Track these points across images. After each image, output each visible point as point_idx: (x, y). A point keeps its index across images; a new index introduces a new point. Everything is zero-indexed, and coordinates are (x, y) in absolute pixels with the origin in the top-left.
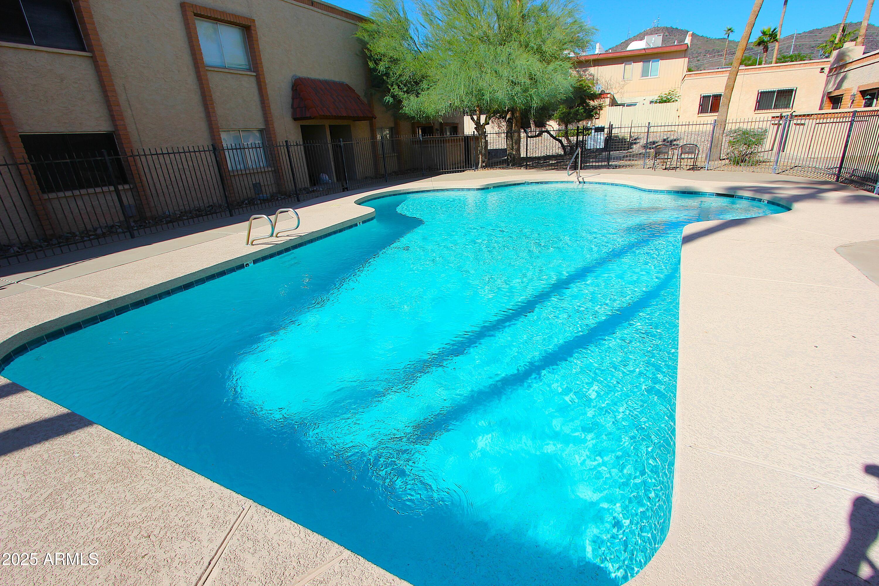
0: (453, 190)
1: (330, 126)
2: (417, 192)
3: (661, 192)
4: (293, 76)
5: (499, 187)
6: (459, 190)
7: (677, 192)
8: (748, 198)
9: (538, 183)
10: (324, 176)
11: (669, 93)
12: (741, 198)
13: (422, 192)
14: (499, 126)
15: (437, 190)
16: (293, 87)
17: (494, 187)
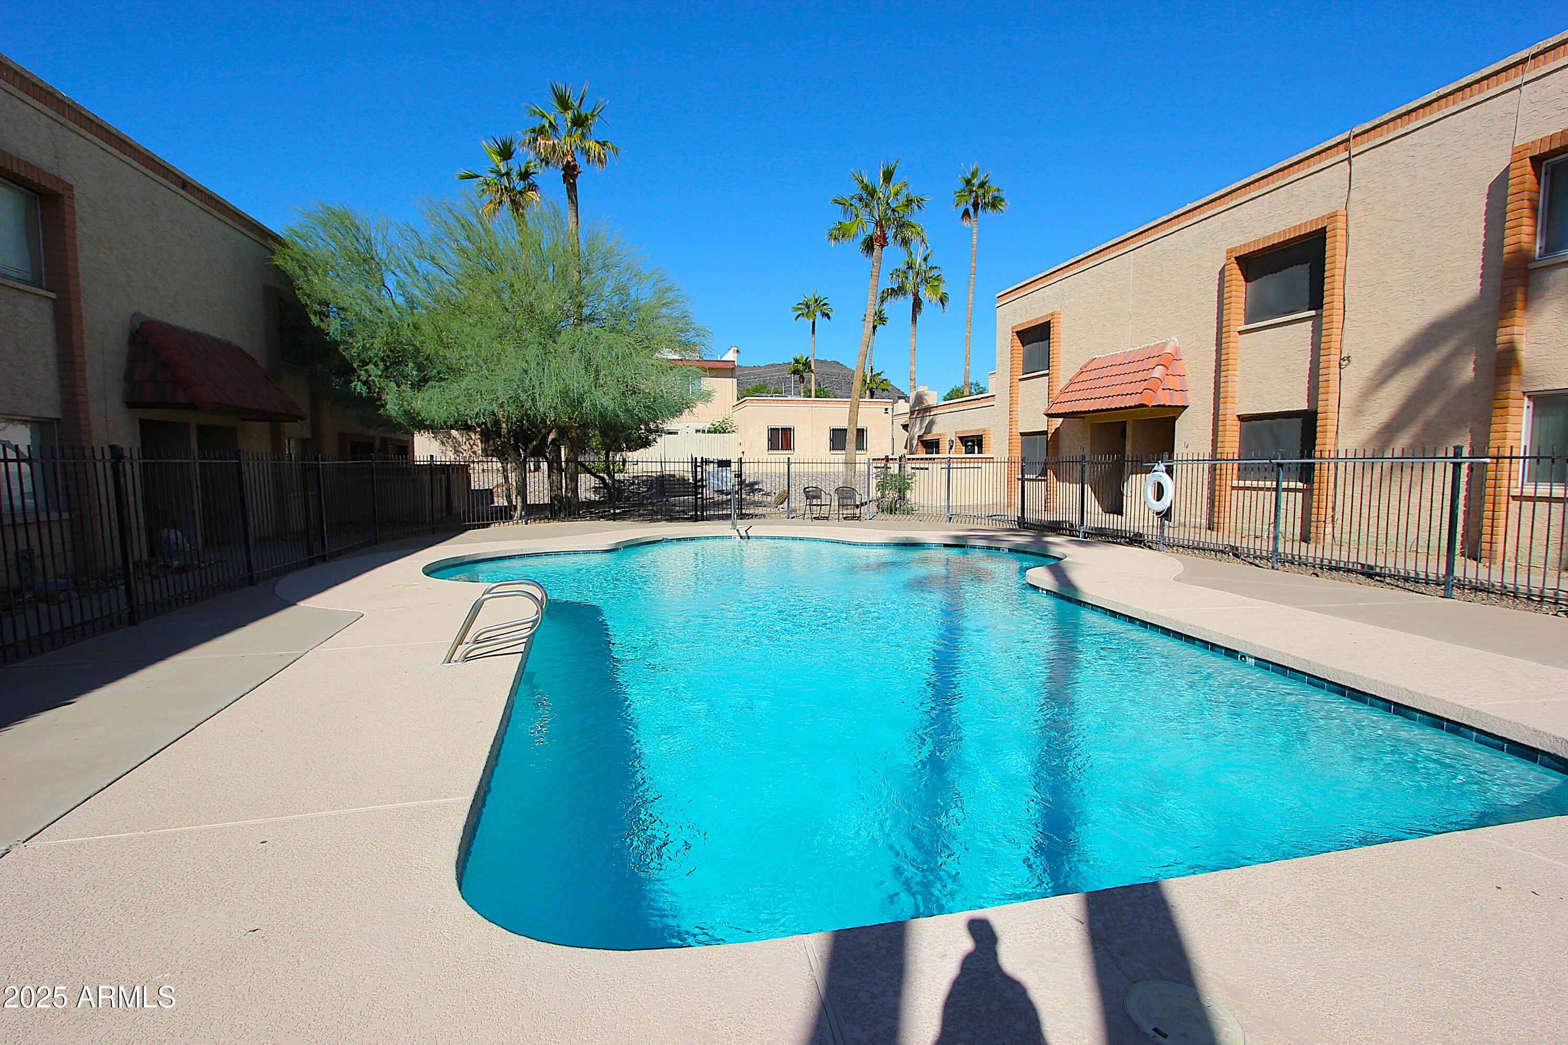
0: (557, 554)
1: (199, 427)
2: (492, 559)
3: (878, 545)
4: (134, 315)
5: (629, 546)
6: (568, 553)
7: (897, 545)
8: (982, 548)
9: (679, 540)
10: (173, 536)
11: (723, 421)
12: (974, 547)
13: (501, 558)
14: (455, 450)
15: (529, 555)
16: (131, 334)
17: (624, 548)
